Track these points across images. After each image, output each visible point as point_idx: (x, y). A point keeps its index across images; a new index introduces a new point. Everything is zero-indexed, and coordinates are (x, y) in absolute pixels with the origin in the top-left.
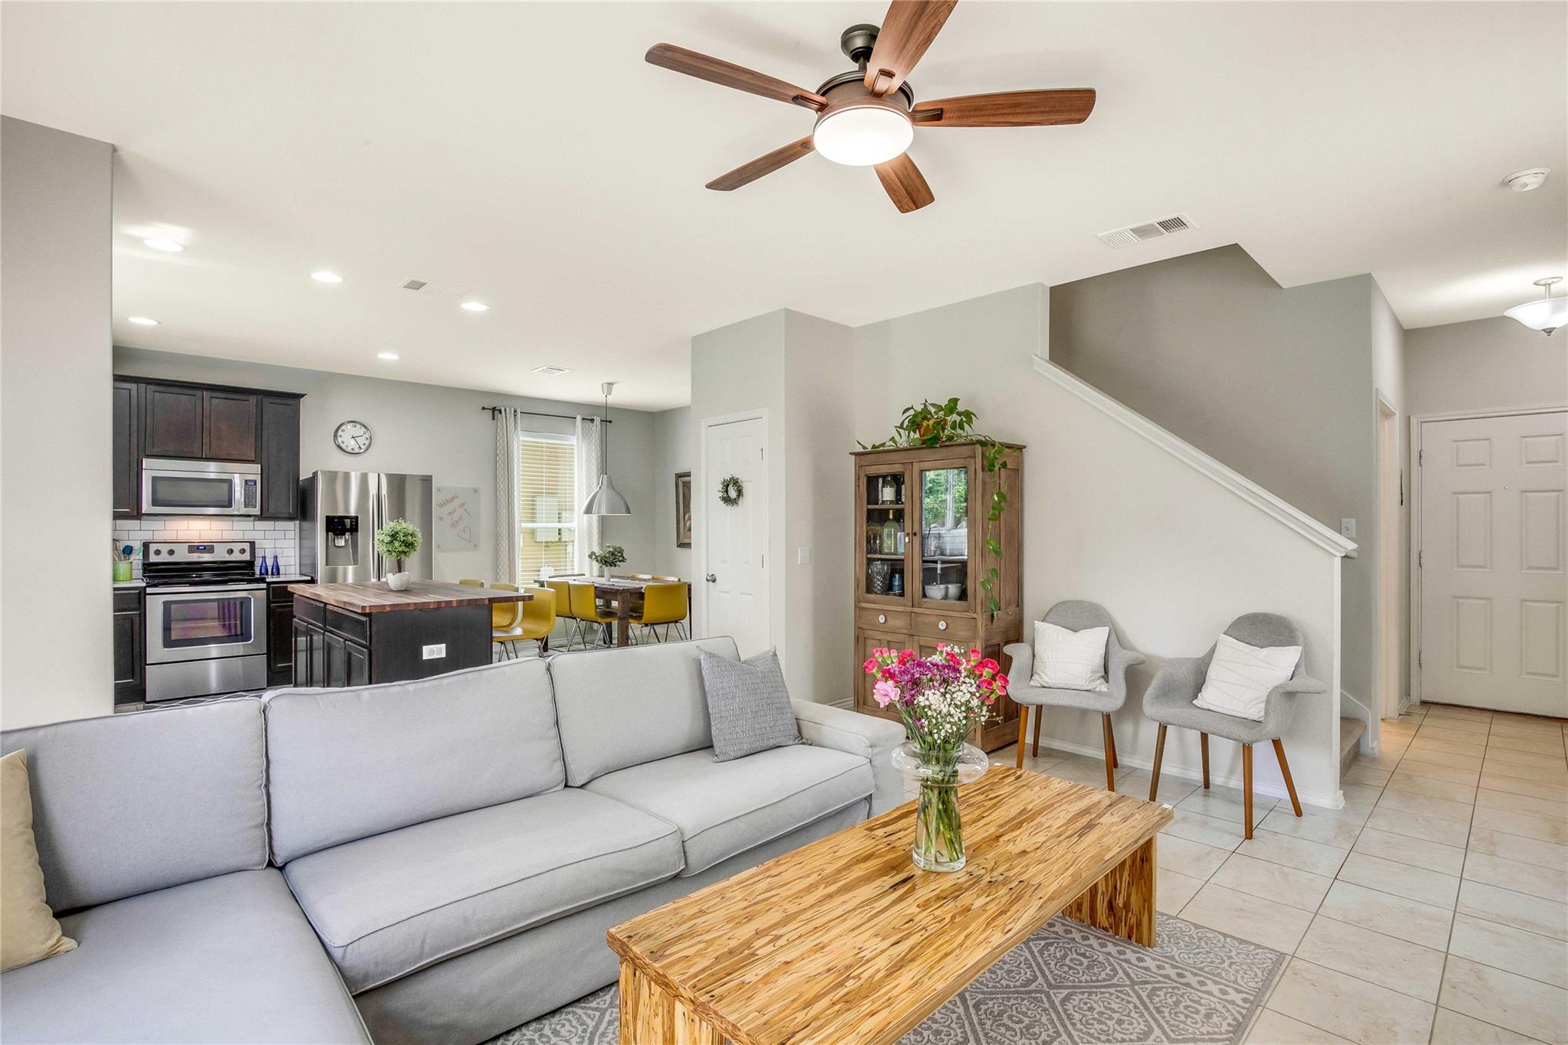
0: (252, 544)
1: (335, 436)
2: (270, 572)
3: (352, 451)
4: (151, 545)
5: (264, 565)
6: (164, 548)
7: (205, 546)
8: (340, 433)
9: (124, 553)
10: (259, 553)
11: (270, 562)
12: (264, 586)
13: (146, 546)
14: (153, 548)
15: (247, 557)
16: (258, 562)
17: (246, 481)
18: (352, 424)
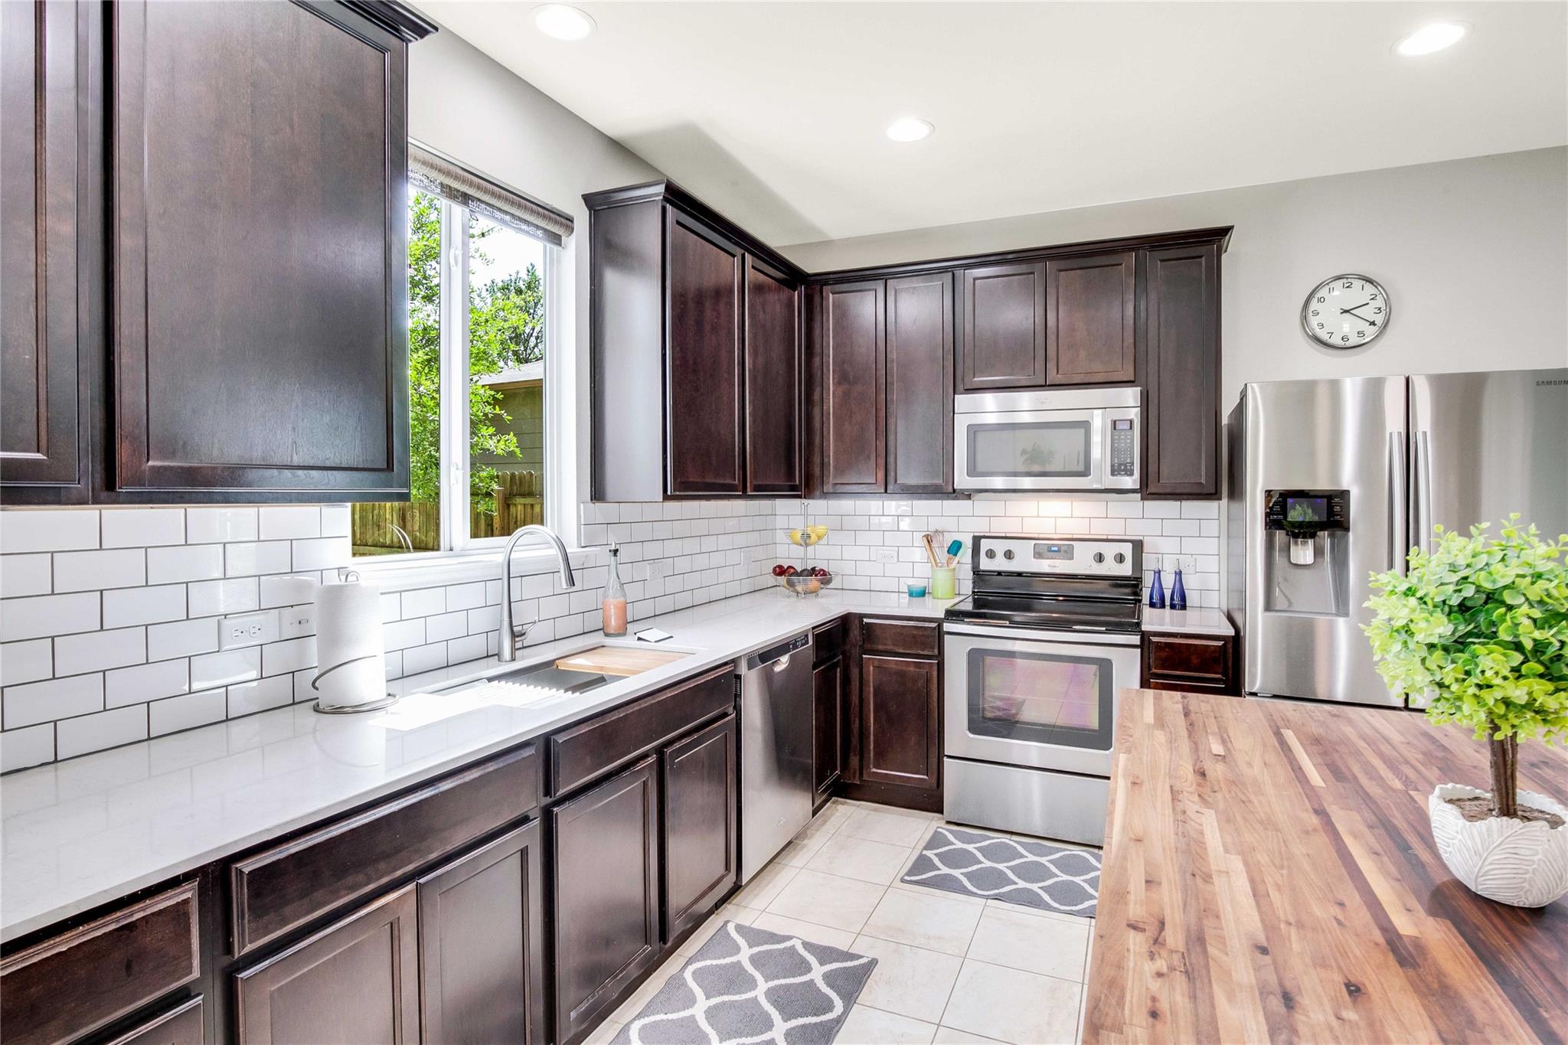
0: (1138, 546)
1: (1304, 318)
2: (1168, 602)
3: (1341, 343)
4: (982, 540)
5: (1156, 585)
6: (1000, 547)
7: (1059, 546)
8: (1314, 305)
9: (948, 552)
10: (1149, 563)
11: (1168, 582)
12: (1136, 639)
13: (977, 541)
14: (985, 545)
15: (1126, 570)
16: (1148, 580)
17: (1114, 422)
18: (1341, 282)
